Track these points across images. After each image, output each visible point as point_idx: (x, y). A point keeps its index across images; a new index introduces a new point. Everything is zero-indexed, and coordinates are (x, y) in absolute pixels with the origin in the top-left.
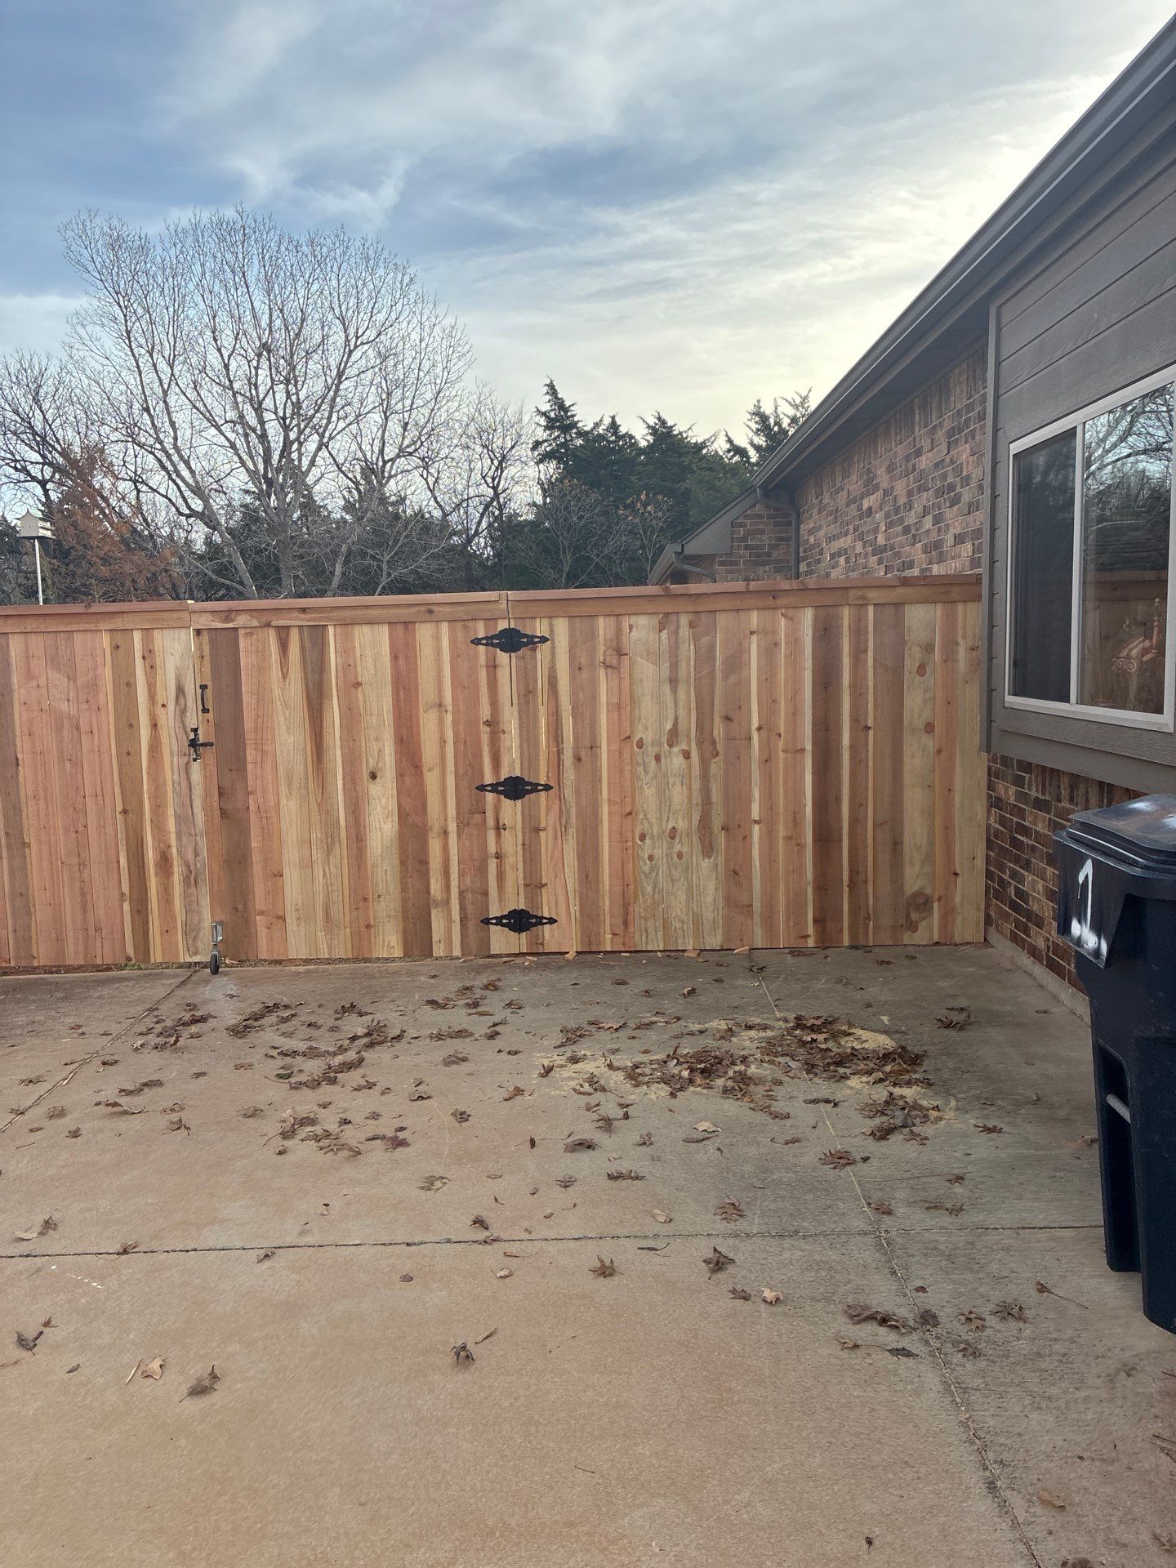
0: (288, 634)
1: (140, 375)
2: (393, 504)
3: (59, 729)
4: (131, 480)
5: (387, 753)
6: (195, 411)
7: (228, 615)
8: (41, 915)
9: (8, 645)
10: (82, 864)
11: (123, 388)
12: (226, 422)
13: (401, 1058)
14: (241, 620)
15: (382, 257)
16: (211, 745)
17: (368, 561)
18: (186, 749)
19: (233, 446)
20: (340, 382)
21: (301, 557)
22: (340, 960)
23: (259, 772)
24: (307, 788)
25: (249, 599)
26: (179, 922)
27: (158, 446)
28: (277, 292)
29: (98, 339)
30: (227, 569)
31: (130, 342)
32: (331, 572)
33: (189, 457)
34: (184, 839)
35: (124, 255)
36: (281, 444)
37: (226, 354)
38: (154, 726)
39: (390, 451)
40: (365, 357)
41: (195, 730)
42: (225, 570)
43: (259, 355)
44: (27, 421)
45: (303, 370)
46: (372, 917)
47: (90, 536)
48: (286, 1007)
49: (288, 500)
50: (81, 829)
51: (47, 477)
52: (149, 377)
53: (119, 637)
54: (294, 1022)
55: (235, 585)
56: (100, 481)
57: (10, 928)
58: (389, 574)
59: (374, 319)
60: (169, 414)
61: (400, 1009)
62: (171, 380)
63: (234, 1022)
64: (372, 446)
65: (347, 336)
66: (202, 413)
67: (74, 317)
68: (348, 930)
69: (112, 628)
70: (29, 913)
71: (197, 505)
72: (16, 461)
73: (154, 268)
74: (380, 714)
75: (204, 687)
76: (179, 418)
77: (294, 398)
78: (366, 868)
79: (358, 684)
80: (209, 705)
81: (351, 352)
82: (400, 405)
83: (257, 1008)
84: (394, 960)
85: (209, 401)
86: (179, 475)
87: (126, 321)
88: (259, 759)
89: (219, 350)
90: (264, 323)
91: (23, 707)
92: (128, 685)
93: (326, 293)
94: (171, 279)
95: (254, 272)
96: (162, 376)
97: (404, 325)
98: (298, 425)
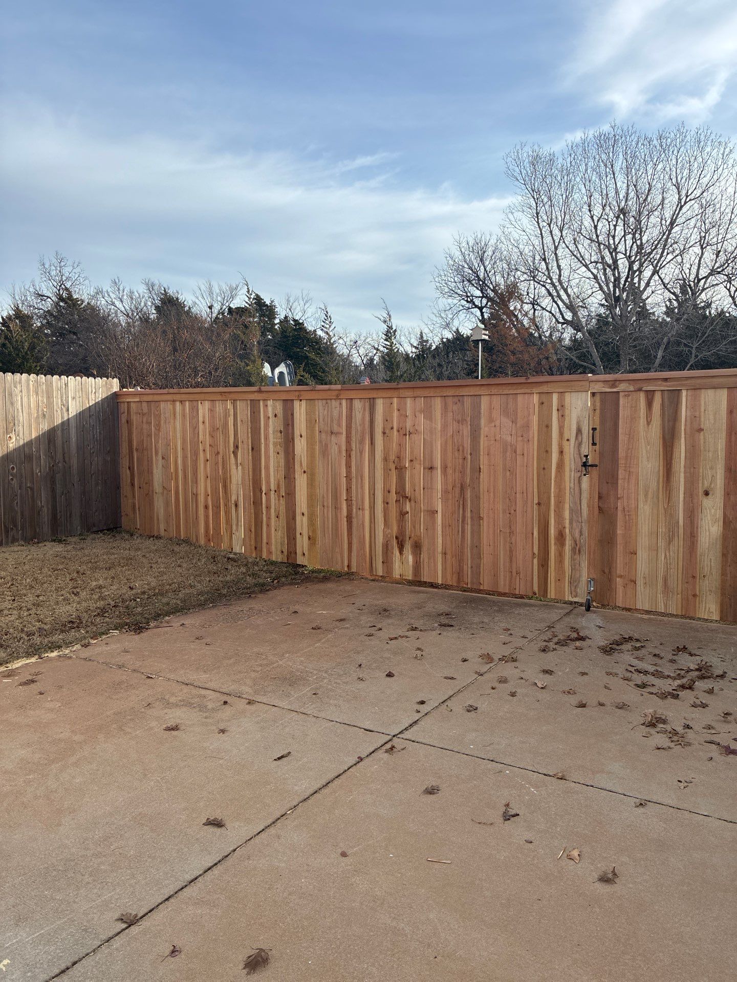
0: (653, 396)
1: (542, 239)
2: (703, 308)
3: (505, 451)
4: (531, 303)
5: (718, 477)
6: (573, 257)
7: (614, 383)
8: (487, 560)
9: (480, 402)
10: (511, 533)
11: (531, 248)
12: (591, 263)
13: (725, 691)
14: (622, 387)
15: (711, 138)
16: (596, 466)
17: (682, 348)
18: (580, 468)
19: (595, 277)
20: (672, 228)
21: (635, 346)
22: (672, 615)
23: (626, 485)
24: (658, 498)
25: (598, 374)
26: (567, 575)
27: (549, 281)
28: (634, 174)
29: (519, 220)
30: (585, 356)
31: (538, 219)
32: (654, 357)
33: (567, 287)
34: (574, 524)
35: (539, 167)
36: (626, 274)
37: (596, 219)
38: (561, 452)
39: (703, 272)
40: (692, 209)
41: (586, 456)
42: (584, 356)
43: (618, 217)
44: (476, 273)
45: (646, 223)
46: (698, 590)
47: (506, 338)
48: (637, 640)
49: (629, 309)
50: (512, 512)
51: (483, 305)
52: (548, 240)
53: (544, 397)
54: (643, 651)
55: (590, 366)
56: (513, 305)
57: (469, 566)
58: (696, 356)
59: (700, 181)
60: (557, 261)
61: (721, 656)
62: (560, 239)
63: (603, 644)
64: (690, 270)
65: (680, 196)
66: (577, 258)
67: (508, 209)
68: (679, 596)
69: (541, 391)
70: (480, 558)
71: (569, 316)
72: (467, 297)
73: (556, 172)
74: (716, 451)
75: (594, 429)
76: (563, 263)
77: (639, 242)
78: (696, 555)
79: (701, 430)
80: (597, 441)
81: (682, 207)
82: (715, 239)
83: (617, 637)
84: (711, 621)
85: (582, 250)
86: (559, 296)
87: (537, 207)
88: (627, 477)
89: (592, 217)
90: (622, 194)
91: (486, 438)
92: (547, 426)
93: (668, 169)
94: (566, 177)
95: (619, 164)
96: (555, 238)
97: (723, 183)
98: (640, 259)
